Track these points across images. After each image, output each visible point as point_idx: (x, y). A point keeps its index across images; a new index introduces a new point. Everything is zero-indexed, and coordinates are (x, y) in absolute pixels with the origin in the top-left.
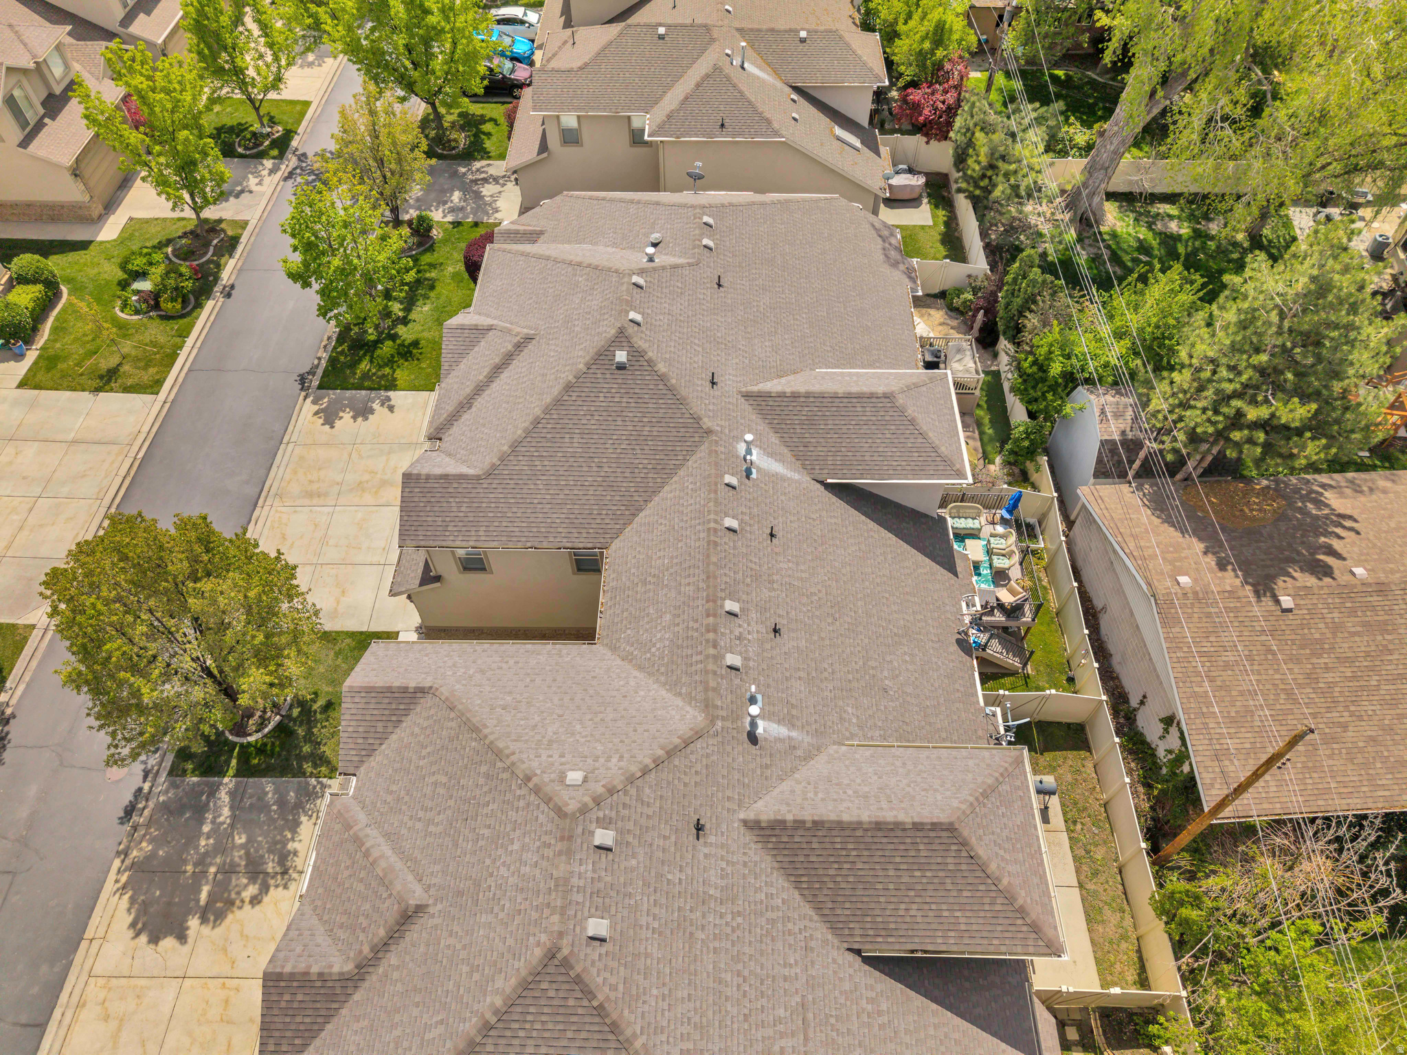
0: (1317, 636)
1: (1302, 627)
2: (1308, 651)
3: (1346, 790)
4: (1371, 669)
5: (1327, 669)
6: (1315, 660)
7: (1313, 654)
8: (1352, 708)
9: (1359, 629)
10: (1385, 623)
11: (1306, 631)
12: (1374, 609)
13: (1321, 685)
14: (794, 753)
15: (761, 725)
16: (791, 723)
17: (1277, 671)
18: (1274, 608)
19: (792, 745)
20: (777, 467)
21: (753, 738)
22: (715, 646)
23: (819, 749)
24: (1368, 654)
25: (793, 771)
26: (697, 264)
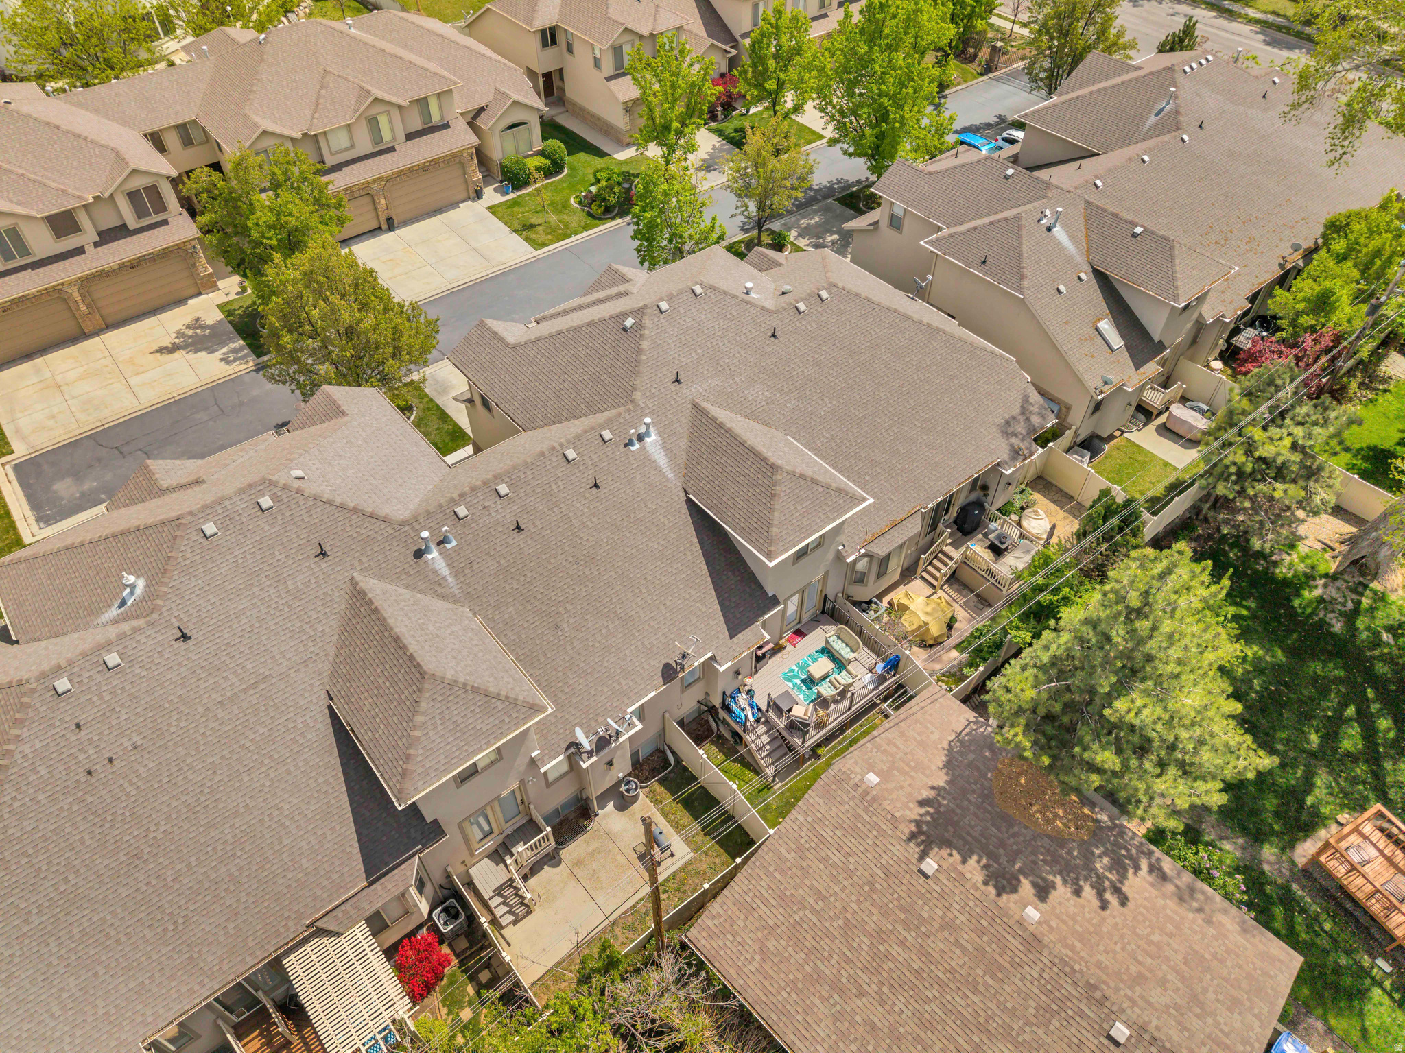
0: (925, 915)
1: (921, 896)
2: (903, 916)
3: (804, 1032)
4: (941, 984)
5: (902, 943)
6: (900, 928)
7: (904, 922)
8: (885, 989)
9: (969, 947)
10: (1001, 968)
11: (920, 902)
12: (1004, 948)
13: (881, 948)
14: (435, 586)
15: (434, 555)
16: (456, 573)
17: (859, 902)
18: (914, 861)
19: (440, 581)
20: (661, 459)
21: (419, 554)
22: (461, 495)
23: (456, 601)
24: (952, 971)
25: (421, 592)
26: (772, 312)
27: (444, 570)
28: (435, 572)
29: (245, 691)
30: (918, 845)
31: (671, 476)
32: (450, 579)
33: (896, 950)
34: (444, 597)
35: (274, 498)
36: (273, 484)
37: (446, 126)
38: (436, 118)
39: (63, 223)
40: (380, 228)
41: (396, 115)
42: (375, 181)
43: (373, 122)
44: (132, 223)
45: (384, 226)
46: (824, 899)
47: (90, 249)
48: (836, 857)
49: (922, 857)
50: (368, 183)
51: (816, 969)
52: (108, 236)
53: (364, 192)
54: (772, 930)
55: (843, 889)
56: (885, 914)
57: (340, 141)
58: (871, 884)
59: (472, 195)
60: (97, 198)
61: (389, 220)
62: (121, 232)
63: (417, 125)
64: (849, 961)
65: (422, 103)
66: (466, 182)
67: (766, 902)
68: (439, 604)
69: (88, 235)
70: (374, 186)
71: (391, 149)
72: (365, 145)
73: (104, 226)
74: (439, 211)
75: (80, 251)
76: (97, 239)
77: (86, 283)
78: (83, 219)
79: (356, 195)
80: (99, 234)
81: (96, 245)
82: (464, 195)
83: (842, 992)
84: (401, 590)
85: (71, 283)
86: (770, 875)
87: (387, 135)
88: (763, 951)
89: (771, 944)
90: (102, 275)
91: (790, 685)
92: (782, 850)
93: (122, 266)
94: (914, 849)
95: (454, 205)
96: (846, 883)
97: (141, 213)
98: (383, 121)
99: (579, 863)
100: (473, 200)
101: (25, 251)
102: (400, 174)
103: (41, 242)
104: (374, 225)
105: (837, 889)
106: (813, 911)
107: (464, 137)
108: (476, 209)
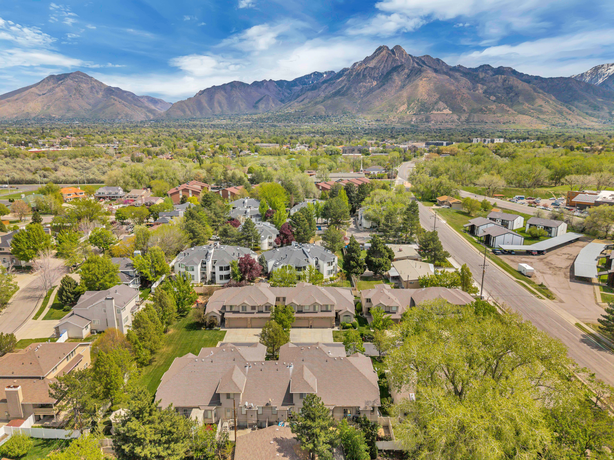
6: (261, 448)
14: (244, 372)
15: (247, 368)
16: (249, 372)
18: (270, 440)
20: (291, 371)
22: (257, 362)
25: (242, 372)
26: (329, 357)
29: (213, 372)
32: (247, 372)
35: (234, 350)
37: (331, 311)
38: (329, 309)
39: (253, 308)
40: (309, 327)
41: (320, 306)
42: (310, 317)
43: (314, 307)
44: (264, 311)
47: (255, 313)
49: (272, 441)
53: (308, 319)
56: (261, 445)
57: (307, 308)
59: (332, 327)
60: (260, 305)
61: (311, 326)
62: (261, 312)
63: (324, 309)
64: (251, 449)
65: (327, 306)
66: (331, 324)
68: (243, 374)
69: (257, 311)
71: (317, 313)
72: (312, 310)
73: (259, 310)
74: (323, 328)
75: (253, 313)
77: (252, 318)
78: (257, 308)
79: (305, 319)
81: (257, 313)
82: (330, 327)
84: (239, 370)
85: (249, 318)
87: (317, 309)
90: (255, 318)
93: (258, 318)
94: (272, 439)
95: (327, 328)
97: (266, 310)
98: (317, 307)
101: (246, 310)
102: (316, 318)
103: (249, 310)
107: (333, 314)
108: (330, 330)
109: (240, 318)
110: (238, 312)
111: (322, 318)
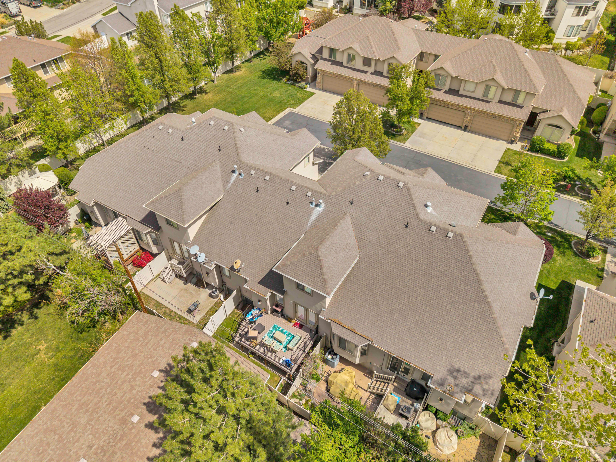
0: (137, 379)
2: (138, 371)
4: (111, 392)
5: (128, 374)
6: (133, 372)
7: (136, 372)
8: (112, 374)
9: (124, 398)
11: (142, 376)
12: (121, 411)
13: (127, 368)
14: (226, 182)
15: (235, 175)
16: (233, 184)
17: (144, 356)
18: (159, 369)
19: (228, 182)
20: (314, 217)
21: (233, 171)
22: (258, 169)
23: (224, 190)
24: (116, 394)
25: (222, 180)
26: (419, 219)
27: (232, 181)
28: (230, 179)
29: (175, 161)
30: (165, 368)
31: (309, 224)
32: (230, 184)
33: (125, 373)
34: (224, 186)
35: (229, 129)
36: (233, 125)
37: (521, 107)
38: (520, 101)
39: (367, 62)
40: (461, 127)
41: (500, 90)
42: (470, 109)
43: (488, 88)
44: (385, 73)
45: (463, 128)
46: (146, 345)
47: (368, 73)
48: (162, 343)
49: (161, 371)
50: (467, 108)
51: (122, 350)
52: (377, 73)
53: (464, 110)
54: (137, 333)
55: (150, 349)
56: (139, 366)
57: (470, 87)
58: (151, 357)
59: (510, 141)
60: (379, 59)
61: (466, 126)
62: (380, 74)
63: (509, 99)
64: (123, 360)
65: (517, 93)
66: (511, 133)
67: (147, 328)
68: (220, 186)
69: (372, 70)
70: (469, 111)
71: (489, 102)
72: (479, 94)
73: (378, 70)
74: (490, 137)
75: (366, 72)
76: (373, 72)
77: (359, 82)
78: (373, 64)
79: (459, 109)
80: (375, 71)
81: (371, 73)
82: (506, 138)
83: (113, 362)
84: (220, 174)
85: (356, 79)
86: (157, 326)
87: (491, 95)
88: (130, 333)
89: (132, 335)
90: (365, 83)
91: (271, 329)
92: (165, 326)
93: (371, 83)
94: (163, 366)
95: (498, 139)
96: (152, 349)
98: (493, 89)
99: (186, 290)
100: (508, 142)
101: (353, 63)
102: (483, 112)
103: (359, 63)
104: (460, 125)
105: (150, 347)
106: (142, 343)
107: (523, 115)
108: (503, 145)
109: (340, 76)
110: (340, 64)
111: (495, 117)
